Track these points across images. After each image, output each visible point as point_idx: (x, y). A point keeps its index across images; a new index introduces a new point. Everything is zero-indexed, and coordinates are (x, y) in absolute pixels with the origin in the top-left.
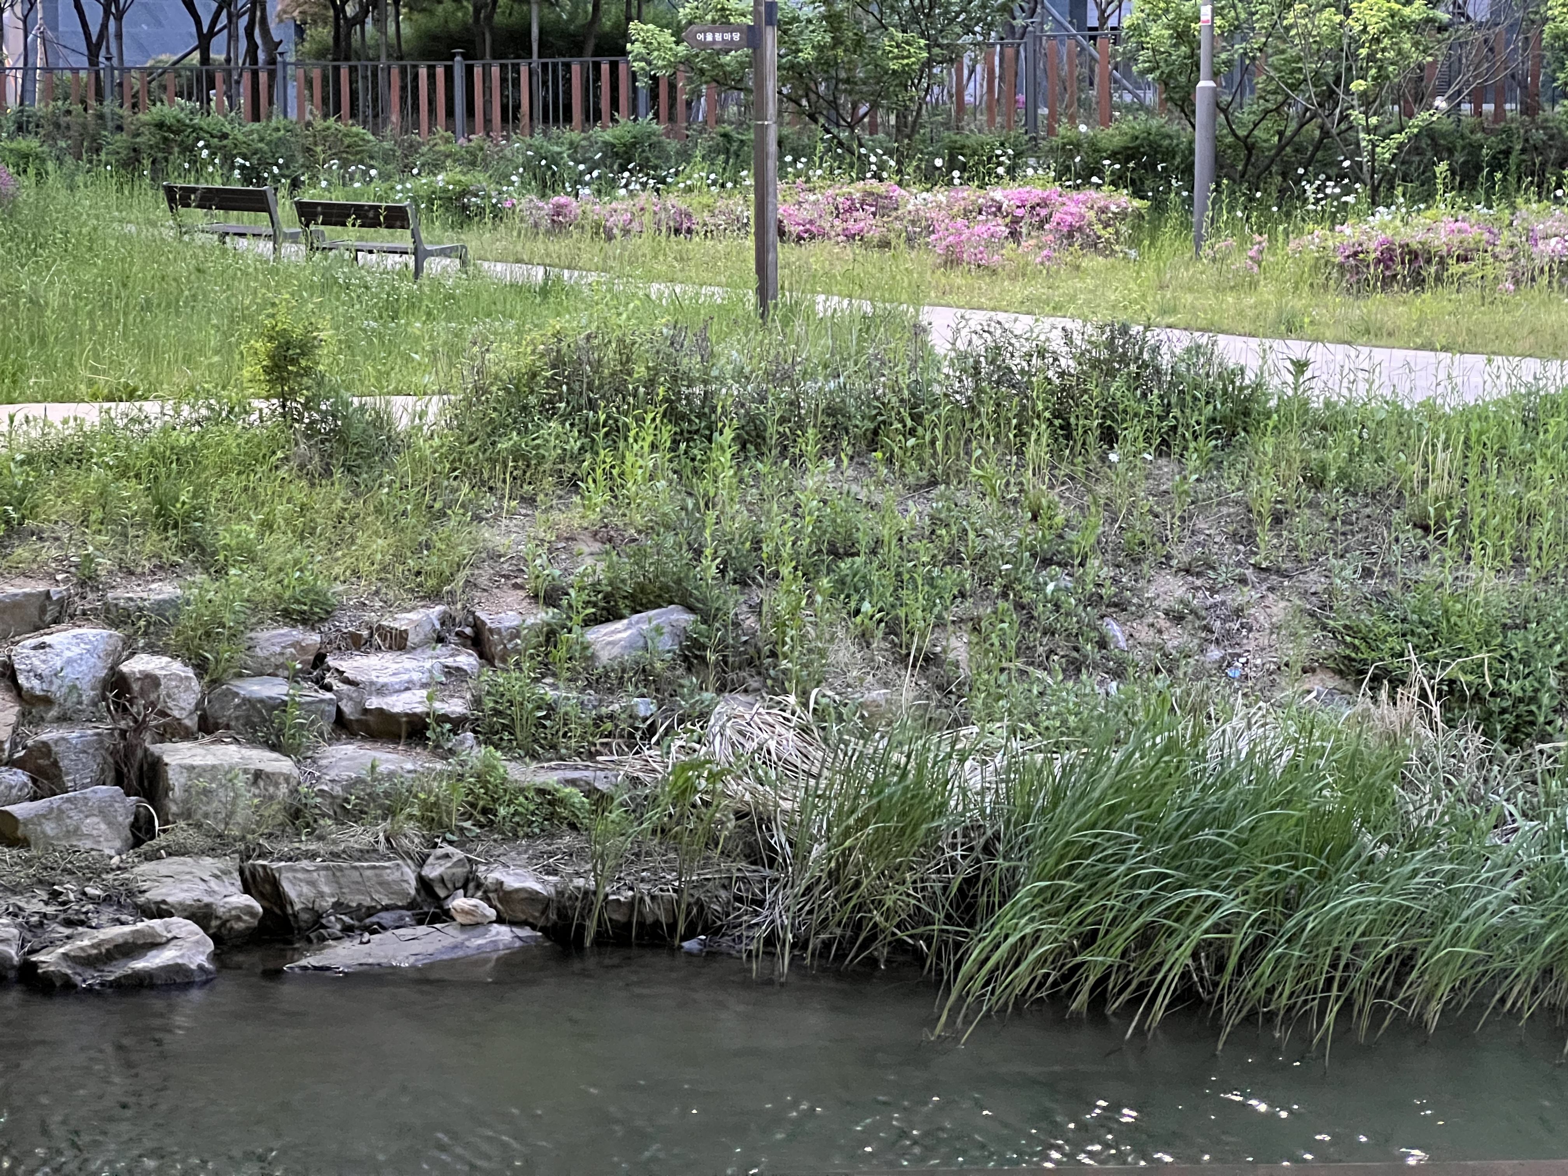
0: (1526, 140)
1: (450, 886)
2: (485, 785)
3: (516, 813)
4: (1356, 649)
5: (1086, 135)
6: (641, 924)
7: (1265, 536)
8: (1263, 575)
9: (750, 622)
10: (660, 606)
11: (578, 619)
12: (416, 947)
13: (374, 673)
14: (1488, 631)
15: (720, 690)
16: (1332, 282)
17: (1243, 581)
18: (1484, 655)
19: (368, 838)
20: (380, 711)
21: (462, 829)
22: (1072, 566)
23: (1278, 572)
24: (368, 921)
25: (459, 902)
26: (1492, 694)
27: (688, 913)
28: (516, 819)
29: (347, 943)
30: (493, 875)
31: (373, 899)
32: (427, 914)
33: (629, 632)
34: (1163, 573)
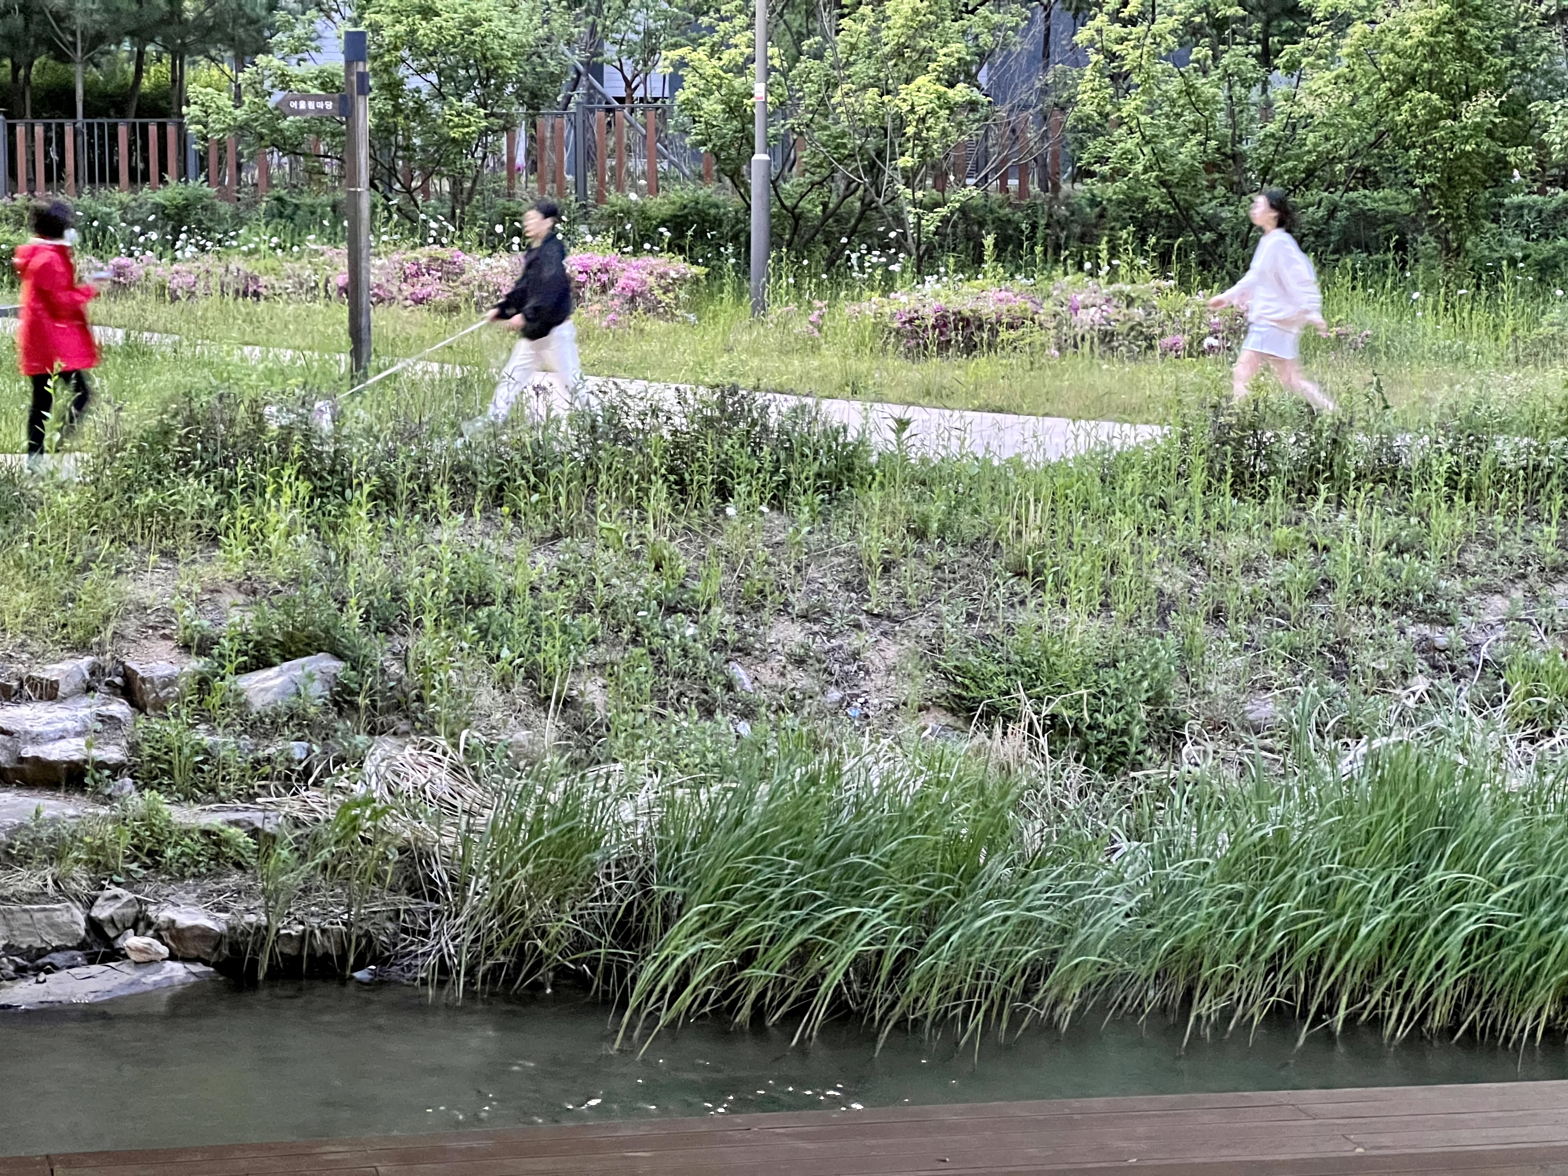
0: (1051, 216)
1: (120, 926)
2: (150, 827)
3: (183, 854)
4: (966, 688)
5: (636, 204)
6: (312, 956)
7: (875, 585)
8: (876, 621)
9: (395, 668)
10: (309, 654)
11: (230, 667)
12: (92, 985)
13: (28, 723)
14: (1084, 670)
15: (372, 733)
16: (889, 347)
17: (858, 626)
18: (1084, 692)
19: (36, 882)
20: (36, 760)
21: (128, 872)
22: (697, 613)
23: (889, 617)
24: (40, 962)
25: (131, 941)
26: (1089, 727)
27: (358, 945)
28: (183, 860)
29: (22, 984)
30: (163, 914)
31: (43, 940)
32: (97, 953)
33: (280, 679)
34: (781, 619)
